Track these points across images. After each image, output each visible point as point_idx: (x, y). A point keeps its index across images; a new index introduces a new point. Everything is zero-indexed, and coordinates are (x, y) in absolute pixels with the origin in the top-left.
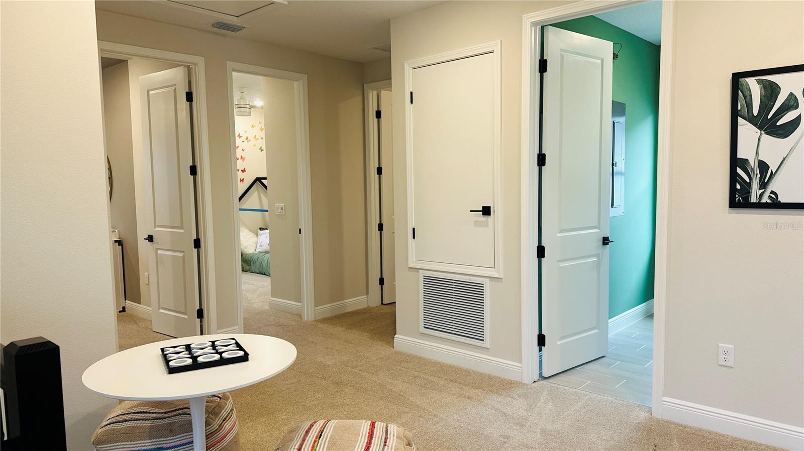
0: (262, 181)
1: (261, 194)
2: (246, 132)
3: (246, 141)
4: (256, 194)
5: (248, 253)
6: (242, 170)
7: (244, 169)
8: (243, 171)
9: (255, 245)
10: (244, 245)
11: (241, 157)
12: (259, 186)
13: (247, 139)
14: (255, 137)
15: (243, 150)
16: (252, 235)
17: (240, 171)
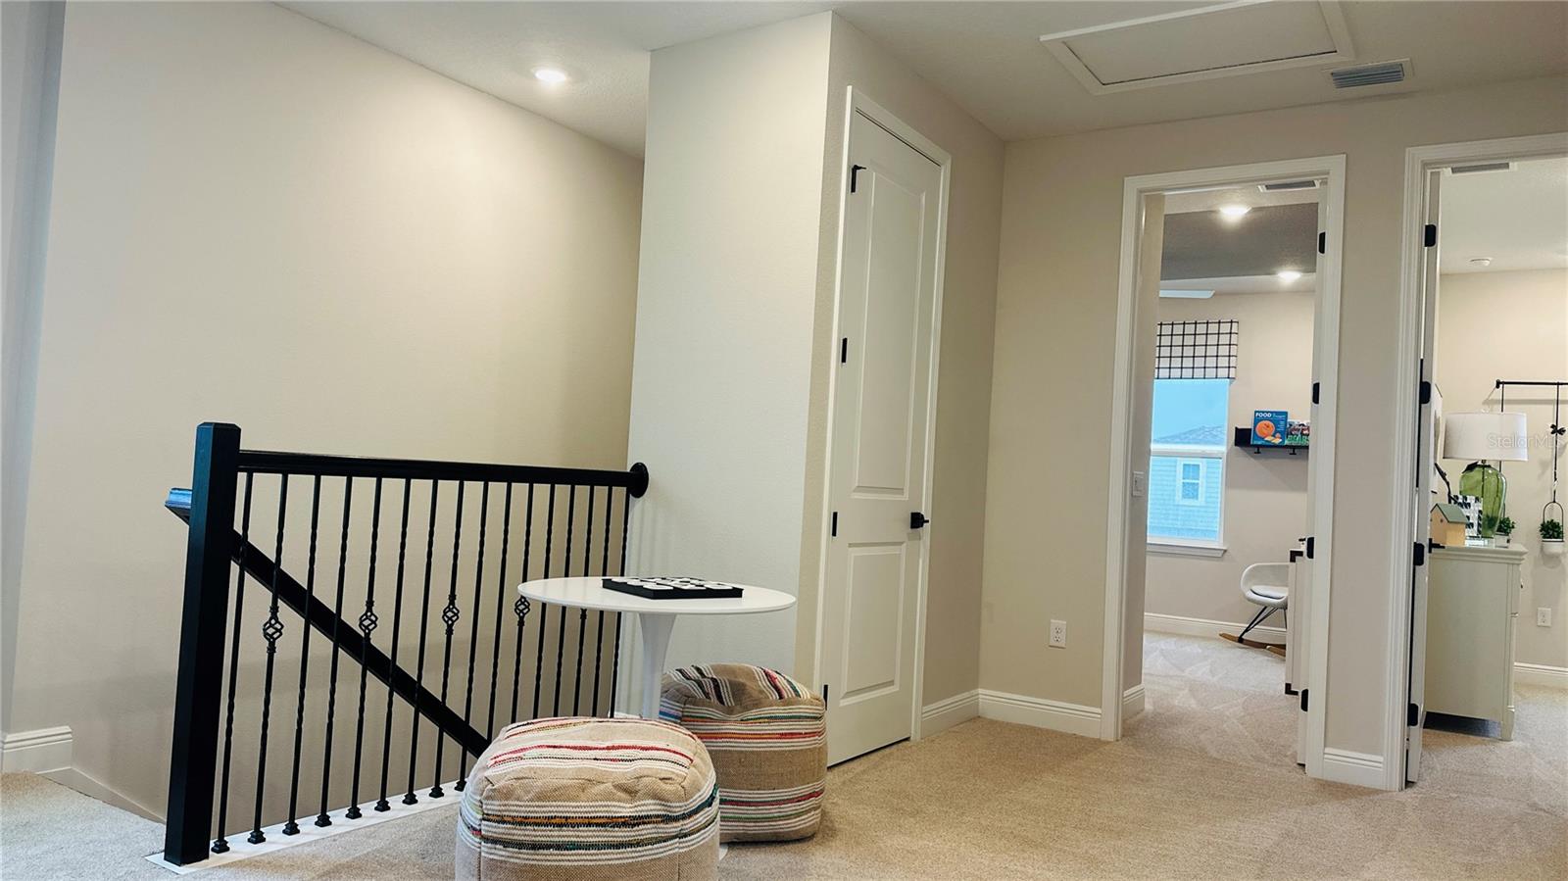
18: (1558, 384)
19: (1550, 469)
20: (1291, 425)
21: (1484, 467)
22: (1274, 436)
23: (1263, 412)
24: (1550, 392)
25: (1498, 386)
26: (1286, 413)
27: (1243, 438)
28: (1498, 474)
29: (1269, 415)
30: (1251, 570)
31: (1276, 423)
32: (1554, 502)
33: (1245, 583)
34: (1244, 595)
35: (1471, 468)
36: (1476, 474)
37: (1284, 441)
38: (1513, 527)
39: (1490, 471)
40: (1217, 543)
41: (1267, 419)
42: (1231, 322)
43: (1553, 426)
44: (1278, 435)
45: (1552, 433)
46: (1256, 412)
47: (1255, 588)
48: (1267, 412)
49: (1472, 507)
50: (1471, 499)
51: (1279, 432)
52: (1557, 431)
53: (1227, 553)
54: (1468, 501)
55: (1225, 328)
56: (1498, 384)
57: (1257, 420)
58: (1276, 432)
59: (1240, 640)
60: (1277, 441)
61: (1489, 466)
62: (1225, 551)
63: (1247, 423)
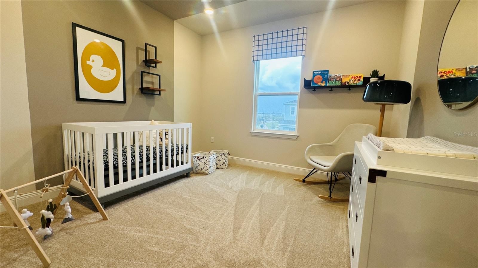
20: (330, 76)
22: (322, 82)
23: (317, 71)
26: (328, 71)
27: (308, 84)
29: (320, 72)
30: (310, 148)
31: (323, 76)
33: (307, 154)
34: (307, 162)
37: (326, 84)
40: (295, 133)
41: (319, 74)
42: (304, 28)
44: (324, 82)
46: (314, 71)
47: (312, 157)
48: (319, 71)
51: (324, 80)
53: (299, 138)
55: (301, 31)
57: (314, 75)
58: (323, 80)
59: (304, 181)
60: (324, 85)
62: (298, 136)
63: (309, 77)
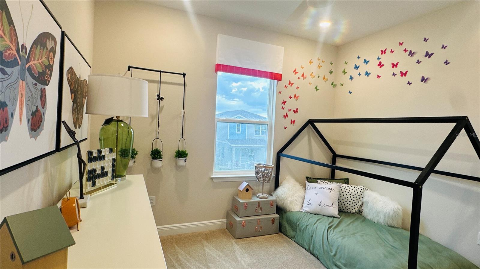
0: (315, 123)
1: (312, 139)
2: (302, 68)
3: (302, 78)
4: (306, 138)
5: (292, 210)
6: (294, 111)
7: (297, 109)
8: (296, 111)
9: (301, 200)
10: (290, 199)
11: (295, 95)
12: (310, 130)
13: (303, 75)
14: (311, 75)
15: (298, 88)
16: (298, 187)
17: (292, 111)
18: (161, 72)
19: (155, 120)
21: (118, 121)
24: (156, 76)
25: (129, 70)
28: (128, 126)
32: (158, 138)
35: (108, 121)
36: (112, 127)
38: (137, 154)
39: (122, 125)
43: (158, 96)
45: (158, 99)
49: (106, 159)
50: (105, 152)
52: (160, 98)
54: (103, 154)
56: (129, 67)
61: (122, 121)
